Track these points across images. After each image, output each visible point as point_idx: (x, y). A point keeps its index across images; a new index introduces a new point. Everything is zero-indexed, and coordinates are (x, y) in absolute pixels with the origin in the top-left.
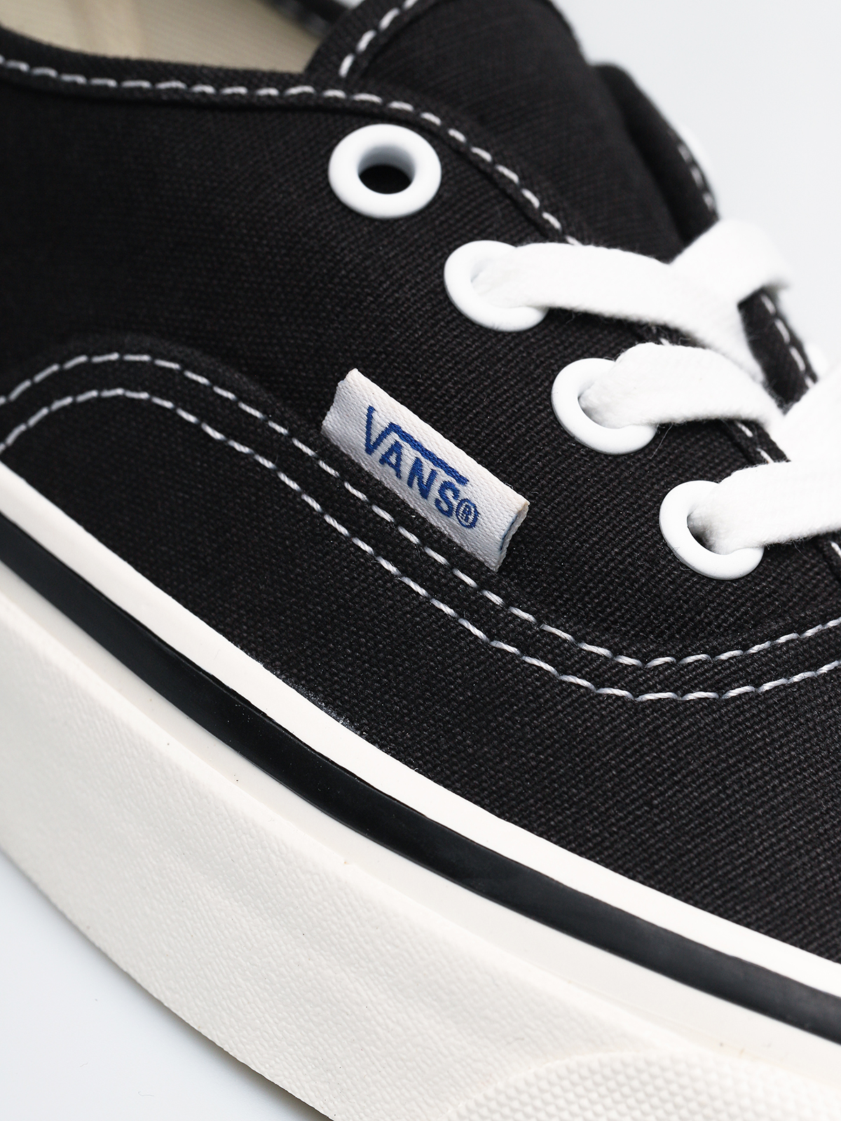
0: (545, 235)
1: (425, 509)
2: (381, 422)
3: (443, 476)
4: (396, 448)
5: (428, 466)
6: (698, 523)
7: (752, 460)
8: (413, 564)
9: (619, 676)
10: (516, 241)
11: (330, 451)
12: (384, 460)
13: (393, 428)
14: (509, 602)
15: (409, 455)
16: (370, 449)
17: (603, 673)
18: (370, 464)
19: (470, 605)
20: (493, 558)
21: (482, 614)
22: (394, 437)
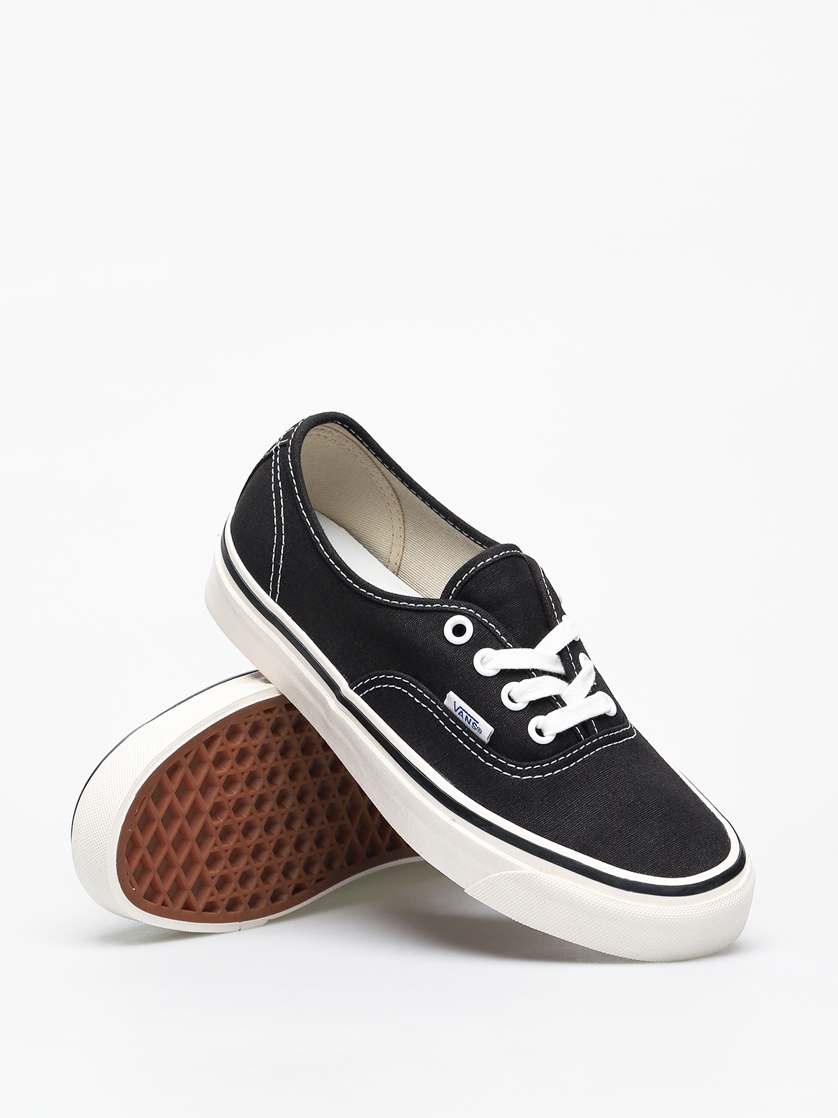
0: (505, 647)
1: (470, 726)
2: (457, 706)
3: (473, 721)
4: (461, 712)
5: (469, 718)
6: (538, 728)
7: (556, 708)
8: (466, 740)
9: (517, 772)
10: (497, 648)
11: (446, 709)
12: (459, 714)
13: (460, 707)
14: (490, 753)
15: (465, 714)
16: (456, 711)
17: (513, 771)
18: (456, 714)
19: (480, 752)
20: (486, 740)
21: (483, 755)
22: (460, 709)
